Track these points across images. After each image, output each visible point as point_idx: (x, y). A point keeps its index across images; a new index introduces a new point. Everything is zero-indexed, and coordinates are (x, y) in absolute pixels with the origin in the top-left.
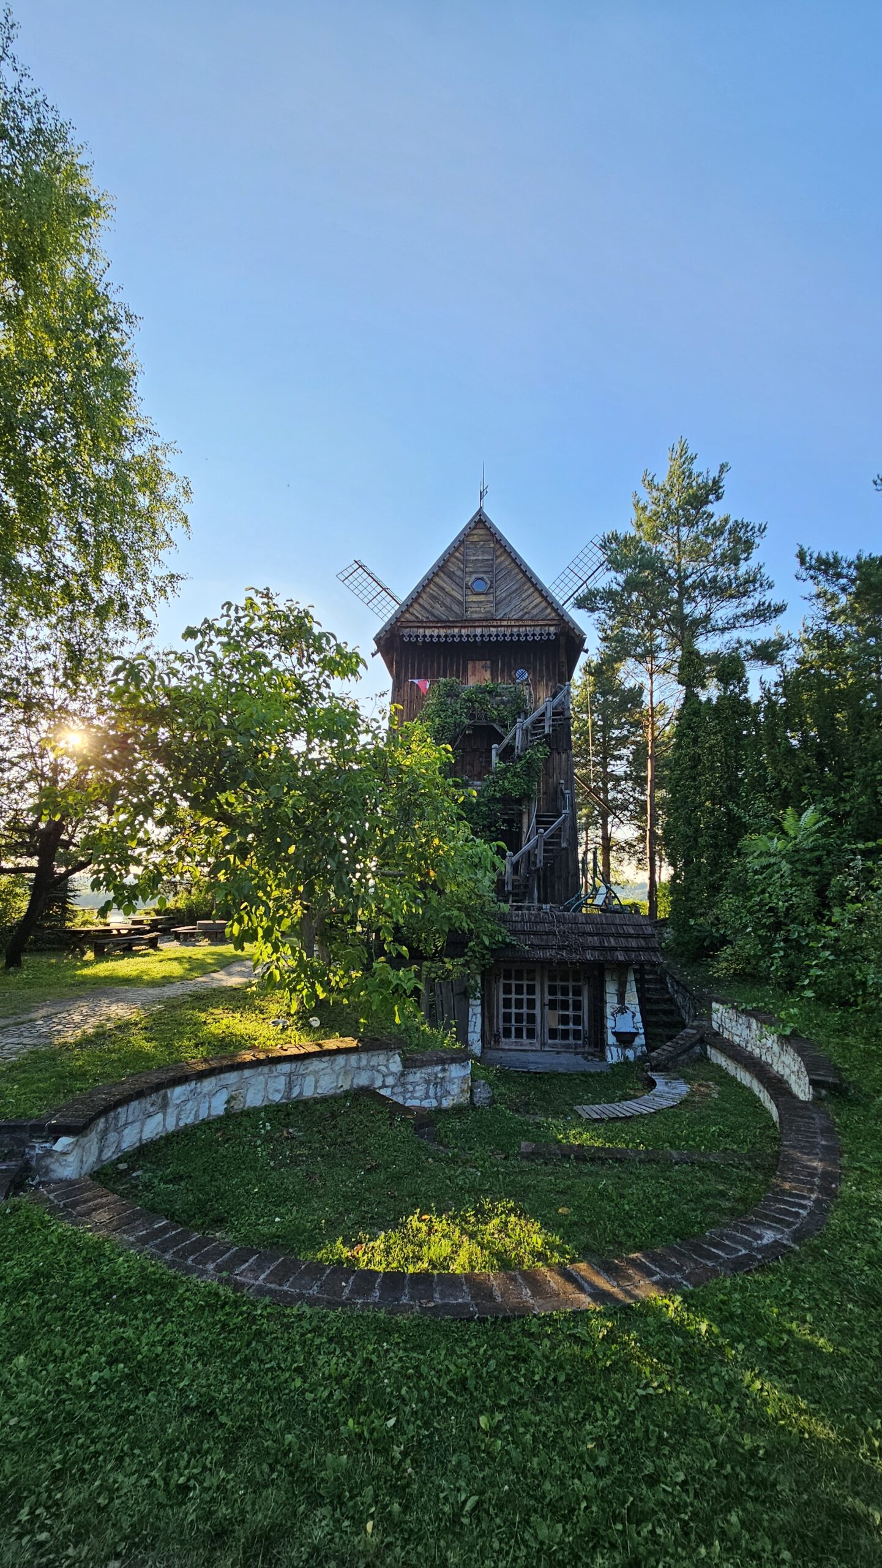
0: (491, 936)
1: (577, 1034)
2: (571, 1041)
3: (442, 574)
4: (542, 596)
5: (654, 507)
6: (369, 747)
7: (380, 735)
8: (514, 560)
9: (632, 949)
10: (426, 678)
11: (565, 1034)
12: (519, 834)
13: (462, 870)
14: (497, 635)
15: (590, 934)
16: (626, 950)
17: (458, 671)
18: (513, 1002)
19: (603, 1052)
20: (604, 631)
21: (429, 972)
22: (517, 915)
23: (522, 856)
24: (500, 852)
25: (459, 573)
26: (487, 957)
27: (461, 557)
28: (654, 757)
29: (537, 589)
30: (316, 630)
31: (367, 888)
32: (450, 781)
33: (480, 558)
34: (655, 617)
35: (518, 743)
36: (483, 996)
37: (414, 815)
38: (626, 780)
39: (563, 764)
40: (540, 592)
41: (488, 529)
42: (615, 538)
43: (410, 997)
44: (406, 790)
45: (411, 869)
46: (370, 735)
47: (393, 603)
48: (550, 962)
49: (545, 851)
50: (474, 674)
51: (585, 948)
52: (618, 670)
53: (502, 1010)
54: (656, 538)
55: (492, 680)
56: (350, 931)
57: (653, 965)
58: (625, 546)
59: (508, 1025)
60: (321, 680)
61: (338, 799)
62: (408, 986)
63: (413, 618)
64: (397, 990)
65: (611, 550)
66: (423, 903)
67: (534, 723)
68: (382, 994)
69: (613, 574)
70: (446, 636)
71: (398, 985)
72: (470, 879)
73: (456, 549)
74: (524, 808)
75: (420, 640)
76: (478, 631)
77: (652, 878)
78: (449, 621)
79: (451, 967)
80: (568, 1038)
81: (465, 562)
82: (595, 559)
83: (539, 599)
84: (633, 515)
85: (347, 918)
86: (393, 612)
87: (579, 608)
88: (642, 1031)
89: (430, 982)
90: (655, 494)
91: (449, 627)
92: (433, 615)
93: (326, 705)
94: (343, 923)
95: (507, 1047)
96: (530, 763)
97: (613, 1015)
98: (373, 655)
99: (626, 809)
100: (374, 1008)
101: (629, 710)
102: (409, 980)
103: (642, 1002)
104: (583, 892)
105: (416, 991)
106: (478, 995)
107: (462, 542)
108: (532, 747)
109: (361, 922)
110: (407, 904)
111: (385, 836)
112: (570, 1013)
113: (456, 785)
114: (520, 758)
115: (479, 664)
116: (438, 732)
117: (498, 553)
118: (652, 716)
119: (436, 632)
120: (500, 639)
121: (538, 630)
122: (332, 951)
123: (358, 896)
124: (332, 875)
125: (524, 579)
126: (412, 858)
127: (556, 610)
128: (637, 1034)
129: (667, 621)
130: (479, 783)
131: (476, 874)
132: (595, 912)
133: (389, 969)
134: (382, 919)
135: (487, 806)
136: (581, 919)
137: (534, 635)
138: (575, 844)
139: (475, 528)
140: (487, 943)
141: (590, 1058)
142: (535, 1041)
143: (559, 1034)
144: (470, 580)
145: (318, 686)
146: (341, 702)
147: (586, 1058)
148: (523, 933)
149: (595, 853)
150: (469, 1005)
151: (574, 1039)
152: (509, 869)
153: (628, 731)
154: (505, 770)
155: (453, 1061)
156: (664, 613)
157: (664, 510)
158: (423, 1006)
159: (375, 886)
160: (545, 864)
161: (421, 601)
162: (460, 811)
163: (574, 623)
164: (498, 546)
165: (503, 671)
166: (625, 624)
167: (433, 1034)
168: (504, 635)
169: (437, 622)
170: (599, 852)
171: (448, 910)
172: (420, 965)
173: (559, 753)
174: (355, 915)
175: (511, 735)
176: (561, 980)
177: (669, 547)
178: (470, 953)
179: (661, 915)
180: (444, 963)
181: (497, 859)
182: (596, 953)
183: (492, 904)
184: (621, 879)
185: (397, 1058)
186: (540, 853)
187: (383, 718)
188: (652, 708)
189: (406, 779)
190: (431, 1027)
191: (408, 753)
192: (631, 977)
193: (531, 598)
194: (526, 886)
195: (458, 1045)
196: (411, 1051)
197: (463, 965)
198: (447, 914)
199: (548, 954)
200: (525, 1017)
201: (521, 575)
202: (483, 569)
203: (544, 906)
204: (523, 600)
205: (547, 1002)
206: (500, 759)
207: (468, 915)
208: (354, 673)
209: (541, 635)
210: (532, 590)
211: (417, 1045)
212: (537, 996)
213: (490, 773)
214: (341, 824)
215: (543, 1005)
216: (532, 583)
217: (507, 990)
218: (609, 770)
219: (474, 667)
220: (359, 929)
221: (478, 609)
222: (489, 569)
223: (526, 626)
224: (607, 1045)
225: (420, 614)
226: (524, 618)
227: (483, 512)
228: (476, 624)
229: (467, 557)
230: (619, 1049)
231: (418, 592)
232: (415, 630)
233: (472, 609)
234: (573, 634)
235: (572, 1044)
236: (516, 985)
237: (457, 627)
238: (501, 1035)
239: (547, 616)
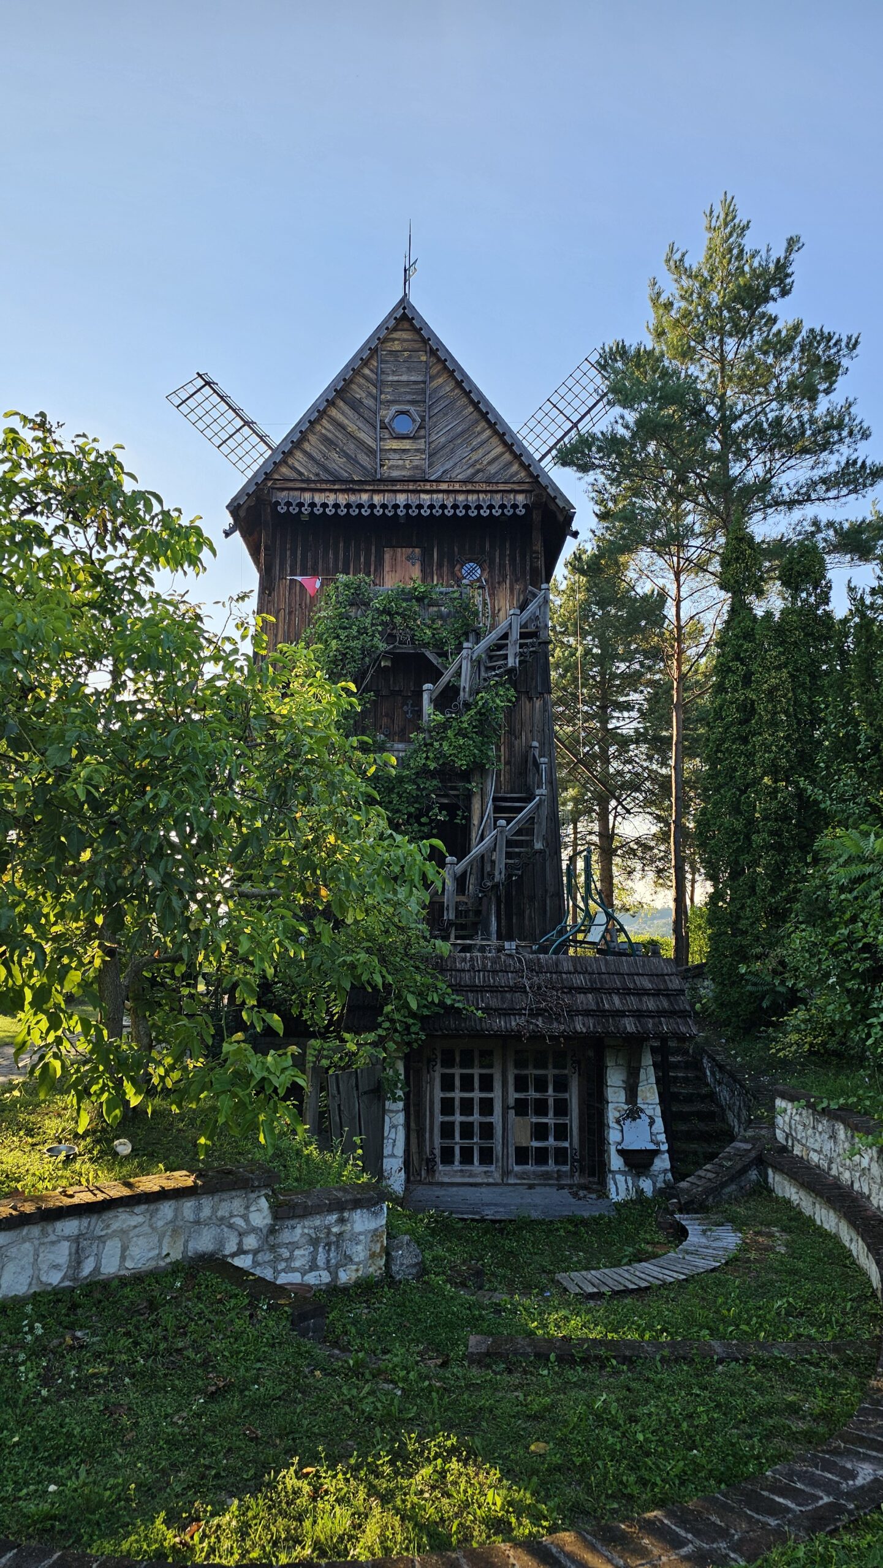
0: (420, 995)
1: (561, 1156)
2: (551, 1166)
3: (341, 404)
4: (505, 443)
5: (683, 304)
6: (219, 684)
7: (238, 664)
8: (459, 384)
9: (649, 1014)
10: (315, 574)
11: (541, 1156)
12: (466, 829)
13: (373, 887)
14: (432, 507)
15: (581, 990)
16: (639, 1014)
17: (367, 564)
18: (457, 1103)
19: (603, 1183)
20: (601, 502)
21: (319, 1057)
22: (464, 960)
23: (471, 864)
24: (435, 856)
25: (369, 402)
26: (413, 1029)
27: (373, 376)
28: (682, 707)
29: (496, 432)
30: (128, 486)
31: (214, 918)
32: (354, 741)
33: (404, 378)
34: (683, 481)
35: (465, 682)
36: (407, 1095)
37: (295, 795)
38: (637, 742)
39: (537, 715)
40: (501, 436)
41: (418, 331)
42: (621, 351)
43: (285, 1099)
44: (281, 756)
45: (290, 885)
46: (221, 663)
47: (262, 447)
48: (517, 1036)
49: (509, 855)
50: (393, 569)
51: (573, 1013)
52: (626, 566)
53: (439, 1118)
54: (687, 354)
55: (424, 580)
56: (185, 991)
57: (682, 1038)
58: (638, 366)
59: (448, 1142)
60: (137, 570)
61: (166, 768)
62: (281, 1082)
63: (294, 475)
64: (263, 1088)
65: (616, 372)
66: (310, 942)
67: (490, 649)
68: (235, 1095)
69: (618, 410)
70: (348, 506)
71: (263, 1079)
72: (387, 901)
73: (365, 363)
74: (473, 786)
75: (306, 510)
76: (401, 499)
77: (679, 900)
78: (353, 481)
79: (354, 1048)
80: (546, 1163)
81: (379, 384)
82: (591, 388)
83: (500, 449)
84: (650, 316)
85: (180, 969)
86: (261, 461)
87: (564, 464)
88: (665, 1147)
89: (319, 1074)
90: (685, 282)
91: (354, 491)
92: (326, 470)
93: (145, 613)
94: (173, 977)
95: (446, 1180)
96: (484, 716)
97: (618, 1122)
98: (227, 534)
99: (637, 789)
100: (223, 1119)
101: (643, 630)
102: (284, 1070)
103: (665, 1099)
104: (570, 921)
105: (295, 1090)
106: (400, 1093)
107: (374, 351)
108: (487, 689)
109: (204, 975)
110: (280, 943)
111: (244, 830)
112: (550, 1120)
113: (364, 748)
114: (468, 706)
115: (402, 553)
116: (335, 662)
117: (434, 371)
118: (679, 640)
119: (331, 499)
120: (437, 512)
121: (497, 499)
122: (154, 1025)
123: (197, 931)
124: (154, 897)
125: (476, 415)
126: (291, 867)
127: (526, 467)
128: (656, 1153)
129: (703, 489)
130: (400, 746)
131: (395, 892)
132: (590, 953)
133: (250, 1051)
134: (240, 969)
135: (415, 783)
136: (567, 966)
137: (491, 507)
138: (556, 845)
139: (395, 329)
140: (414, 1005)
141: (581, 1193)
142: (493, 1168)
143: (532, 1155)
144: (388, 413)
145: (132, 580)
146: (171, 609)
147: (575, 1195)
148: (474, 989)
149: (587, 860)
150: (384, 1111)
151: (557, 1163)
152: (450, 884)
153: (642, 664)
154: (444, 726)
155: (357, 1204)
156: (698, 475)
157: (700, 310)
158: (309, 1115)
159: (228, 915)
160: (509, 877)
161: (306, 446)
162: (370, 790)
163: (557, 489)
164: (433, 360)
165: (440, 566)
166: (637, 492)
167: (326, 1162)
168: (443, 507)
169: (334, 482)
170: (594, 858)
171: (350, 952)
172: (303, 1047)
173: (530, 699)
174: (191, 965)
175: (453, 668)
176: (536, 1067)
177: (707, 370)
178: (387, 1025)
179: (695, 959)
180: (343, 1041)
181: (430, 868)
182: (591, 1022)
183: (422, 941)
184: (629, 901)
185: (264, 1203)
186: (500, 859)
187: (243, 637)
188: (679, 628)
189: (280, 736)
190: (321, 1149)
191: (284, 695)
192: (647, 1060)
193: (486, 448)
194: (478, 913)
195: (365, 1178)
196: (287, 1191)
197: (374, 1044)
198: (349, 959)
199: (514, 1023)
200: (476, 1129)
201: (471, 409)
202: (409, 397)
203: (507, 945)
204: (473, 450)
205: (511, 1102)
206: (436, 708)
207: (383, 961)
208: (194, 561)
209: (502, 507)
210: (488, 433)
211: (297, 1180)
212: (496, 1095)
213: (419, 729)
214: (169, 810)
215: (506, 1108)
216: (488, 421)
217: (447, 1084)
218: (610, 726)
219: (394, 558)
220: (201, 988)
221: (400, 462)
222: (419, 398)
223: (478, 492)
224: (610, 1171)
225: (305, 467)
226: (476, 480)
227: (409, 302)
228: (398, 487)
229: (384, 377)
230: (629, 1178)
231: (301, 432)
232: (297, 493)
233: (392, 463)
234: (553, 507)
235: (553, 1171)
236: (462, 1076)
237: (366, 491)
238: (438, 1160)
239: (512, 476)
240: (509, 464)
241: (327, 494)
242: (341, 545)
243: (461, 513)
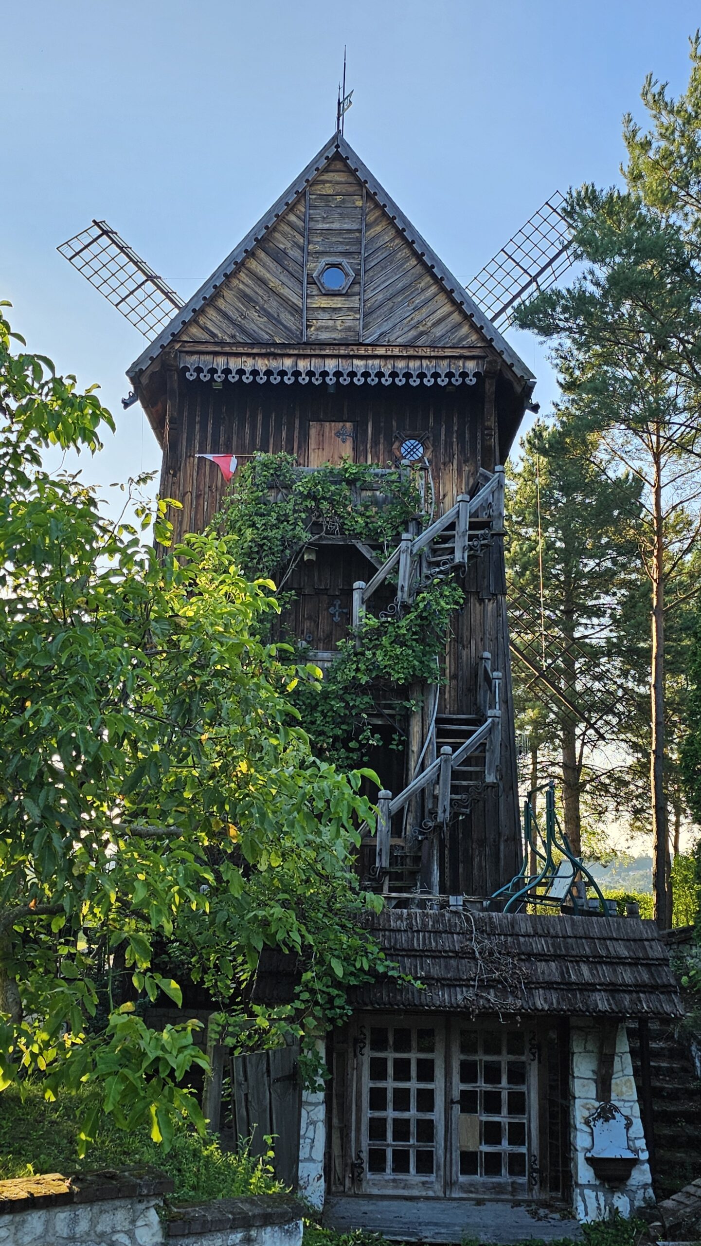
0: (347, 960)
1: (517, 1164)
2: (505, 1177)
3: (262, 255)
4: (453, 301)
5: (663, 144)
6: (114, 580)
7: (137, 558)
8: (400, 233)
9: (623, 988)
10: (228, 451)
11: (493, 1164)
12: (403, 757)
13: (292, 825)
14: (366, 374)
15: (542, 957)
16: (613, 989)
17: (290, 440)
18: (390, 1095)
19: (568, 1200)
20: (568, 370)
21: (223, 1034)
22: (400, 917)
23: (409, 799)
24: (368, 790)
25: (295, 253)
26: (338, 1002)
27: (300, 224)
28: (663, 613)
29: (443, 289)
30: (15, 350)
31: (101, 861)
32: (273, 649)
33: (336, 226)
34: (664, 346)
35: (403, 580)
36: (329, 1083)
37: (201, 713)
38: (609, 654)
39: (489, 621)
40: (449, 294)
41: (353, 172)
42: (591, 197)
43: (182, 1085)
44: (186, 665)
45: (194, 823)
46: (118, 556)
47: (168, 305)
48: (463, 1013)
49: (455, 790)
50: (320, 446)
51: (532, 985)
52: (595, 446)
53: (368, 1114)
54: (668, 200)
55: (356, 460)
56: (64, 950)
57: (666, 1020)
58: (610, 213)
59: (378, 1144)
60: (23, 446)
61: (49, 680)
62: (180, 1063)
63: (205, 337)
64: (157, 1071)
65: (584, 220)
66: (215, 891)
67: (434, 542)
68: (125, 1078)
69: (586, 264)
70: (268, 373)
71: (158, 1059)
72: (309, 844)
73: (291, 208)
74: (412, 704)
75: (219, 377)
76: (331, 365)
77: (661, 848)
78: (275, 345)
79: (266, 1024)
80: (498, 1172)
81: (307, 233)
82: (553, 236)
83: (448, 308)
84: (625, 157)
85: (58, 924)
86: (166, 322)
87: (523, 326)
88: (644, 1156)
89: (223, 1055)
90: (666, 118)
91: (275, 356)
92: (244, 331)
93: (29, 496)
94: (49, 933)
95: (375, 1191)
96: (425, 620)
97: (587, 1123)
98: (126, 404)
99: (610, 710)
100: (108, 1108)
101: (615, 522)
102: (182, 1049)
103: (645, 1095)
104: (528, 872)
105: (195, 1074)
106: (320, 1081)
107: (301, 195)
108: (430, 588)
109: (86, 931)
110: (180, 893)
111: (140, 755)
112: (503, 1118)
113: (284, 658)
114: (406, 608)
115: (331, 428)
116: (249, 554)
117: (371, 218)
118: (659, 534)
119: (249, 364)
120: (373, 381)
121: (443, 367)
122: (25, 990)
123: (82, 876)
124: (31, 834)
125: (419, 269)
126: (194, 800)
127: (478, 330)
128: (634, 1162)
129: (687, 356)
130: (326, 655)
131: (319, 833)
132: (553, 912)
133: (141, 1026)
134: (131, 924)
135: (342, 700)
136: (525, 927)
137: (436, 375)
138: (511, 777)
139: (326, 170)
140: (339, 972)
141: (542, 1212)
142: (432, 1178)
143: (481, 1161)
144: (316, 266)
145: (16, 458)
146: (60, 492)
147: (534, 1214)
148: (411, 953)
149: (550, 797)
150: (300, 1103)
151: (512, 1173)
152: (384, 824)
153: (614, 561)
154: (379, 632)
155: (267, 1220)
156: (681, 340)
157: (683, 150)
158: (209, 1106)
159: (119, 855)
160: (455, 815)
161: (221, 303)
162: (289, 708)
163: (513, 355)
164: (370, 205)
165: (375, 443)
166: (607, 359)
167: (229, 1166)
168: (380, 375)
169: (252, 345)
170: (558, 793)
171: (263, 905)
172: (205, 1021)
173: (481, 601)
174: (74, 918)
175: (389, 564)
176: (487, 1052)
177: (691, 219)
178: (306, 996)
179: (680, 921)
180: (252, 1015)
181: (361, 804)
182: (554, 997)
183: (349, 894)
184: (600, 848)
185: (153, 1217)
186: (444, 793)
187: (144, 526)
188: (659, 519)
189: (185, 643)
190: (223, 1149)
191: (191, 594)
192: (623, 1046)
193: (431, 306)
194: (417, 859)
195: (277, 1187)
196: (182, 1202)
197: (290, 1020)
198: (261, 913)
199: (460, 997)
200: (413, 1128)
201: (413, 262)
202: (341, 248)
203: (452, 900)
204: (417, 309)
205: (456, 1095)
206: (369, 610)
207: (302, 917)
208: (89, 436)
209: (450, 375)
210: (434, 289)
211: (194, 1188)
212: (438, 1085)
213: (348, 635)
214: (53, 730)
215: (449, 1103)
216: (434, 276)
217: (378, 1071)
218: (577, 635)
219: (321, 434)
220: (82, 945)
221: (331, 323)
222: (353, 249)
223: (421, 358)
224: (576, 1183)
225: (219, 328)
226: (419, 343)
227: (343, 140)
228: (327, 352)
229: (312, 224)
230: (600, 1194)
231: (215, 287)
232: (209, 358)
233: (320, 323)
234: (509, 376)
235: (507, 1183)
236: (396, 1061)
237: (289, 356)
238: (366, 1166)
239: (462, 339)
240: (459, 326)
241: (244, 359)
242: (260, 417)
243: (400, 382)
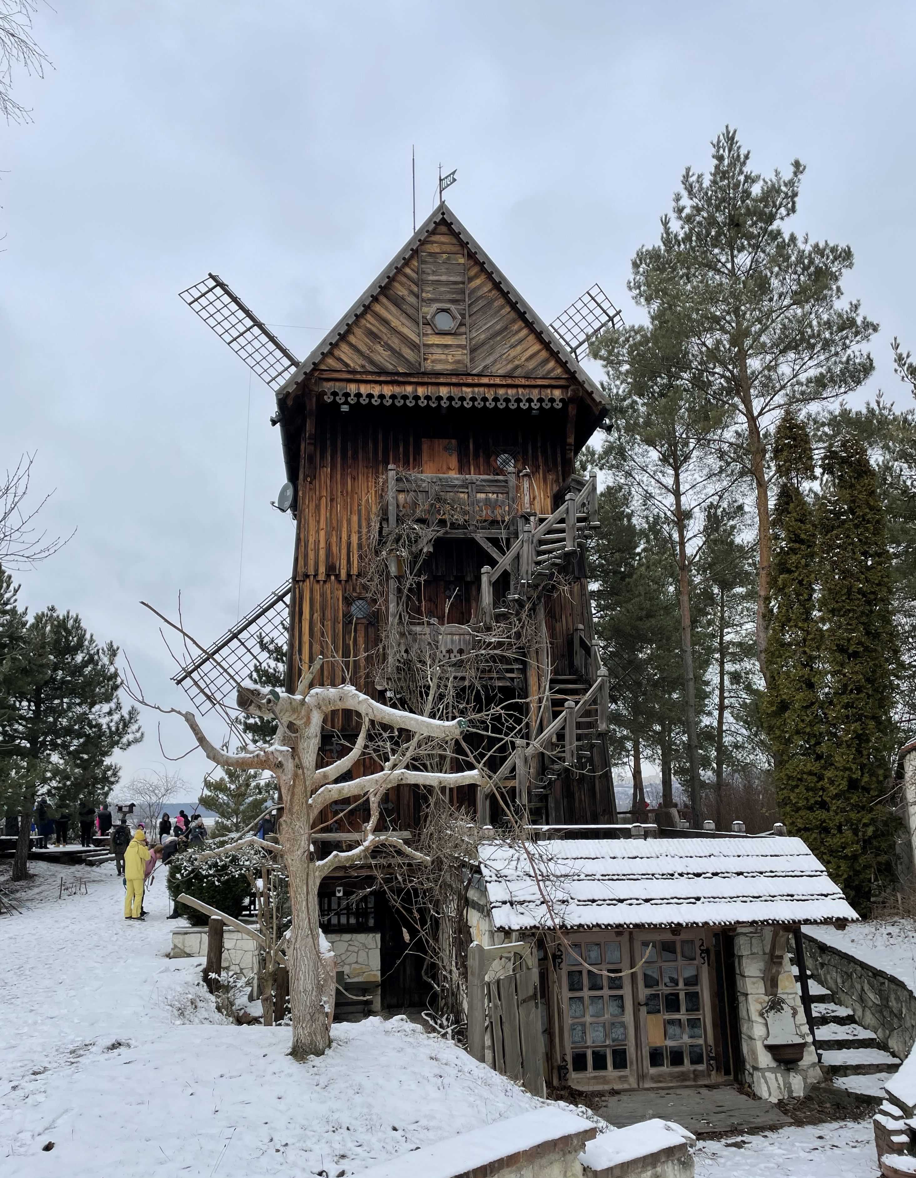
3: (385, 300)
4: (543, 341)
8: (498, 285)
14: (473, 399)
17: (406, 453)
25: (412, 299)
27: (414, 276)
29: (534, 330)
33: (444, 278)
35: (526, 564)
40: (539, 335)
41: (457, 235)
50: (432, 458)
55: (461, 469)
63: (338, 366)
70: (393, 397)
73: (407, 262)
75: (352, 400)
76: (444, 391)
78: (398, 374)
81: (421, 283)
83: (537, 347)
91: (399, 383)
92: (372, 362)
107: (415, 252)
115: (440, 444)
117: (473, 273)
119: (376, 390)
120: (479, 404)
121: (535, 394)
125: (513, 315)
127: (563, 365)
137: (530, 401)
139: (433, 233)
144: (429, 310)
161: (352, 339)
163: (592, 383)
164: (472, 262)
165: (477, 456)
168: (485, 399)
169: (379, 374)
175: (513, 551)
193: (524, 345)
201: (508, 309)
202: (449, 296)
204: (513, 347)
209: (541, 400)
210: (525, 332)
216: (526, 320)
219: (432, 449)
221: (443, 357)
222: (458, 297)
223: (517, 386)
225: (352, 359)
226: (516, 374)
227: (447, 208)
228: (442, 380)
229: (424, 276)
231: (348, 325)
232: (343, 384)
233: (435, 357)
234: (589, 401)
237: (410, 383)
239: (549, 372)
240: (545, 362)
241: (373, 385)
243: (502, 405)
